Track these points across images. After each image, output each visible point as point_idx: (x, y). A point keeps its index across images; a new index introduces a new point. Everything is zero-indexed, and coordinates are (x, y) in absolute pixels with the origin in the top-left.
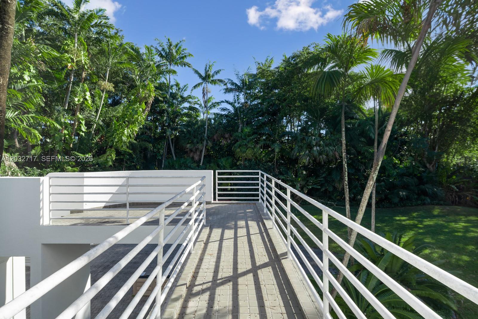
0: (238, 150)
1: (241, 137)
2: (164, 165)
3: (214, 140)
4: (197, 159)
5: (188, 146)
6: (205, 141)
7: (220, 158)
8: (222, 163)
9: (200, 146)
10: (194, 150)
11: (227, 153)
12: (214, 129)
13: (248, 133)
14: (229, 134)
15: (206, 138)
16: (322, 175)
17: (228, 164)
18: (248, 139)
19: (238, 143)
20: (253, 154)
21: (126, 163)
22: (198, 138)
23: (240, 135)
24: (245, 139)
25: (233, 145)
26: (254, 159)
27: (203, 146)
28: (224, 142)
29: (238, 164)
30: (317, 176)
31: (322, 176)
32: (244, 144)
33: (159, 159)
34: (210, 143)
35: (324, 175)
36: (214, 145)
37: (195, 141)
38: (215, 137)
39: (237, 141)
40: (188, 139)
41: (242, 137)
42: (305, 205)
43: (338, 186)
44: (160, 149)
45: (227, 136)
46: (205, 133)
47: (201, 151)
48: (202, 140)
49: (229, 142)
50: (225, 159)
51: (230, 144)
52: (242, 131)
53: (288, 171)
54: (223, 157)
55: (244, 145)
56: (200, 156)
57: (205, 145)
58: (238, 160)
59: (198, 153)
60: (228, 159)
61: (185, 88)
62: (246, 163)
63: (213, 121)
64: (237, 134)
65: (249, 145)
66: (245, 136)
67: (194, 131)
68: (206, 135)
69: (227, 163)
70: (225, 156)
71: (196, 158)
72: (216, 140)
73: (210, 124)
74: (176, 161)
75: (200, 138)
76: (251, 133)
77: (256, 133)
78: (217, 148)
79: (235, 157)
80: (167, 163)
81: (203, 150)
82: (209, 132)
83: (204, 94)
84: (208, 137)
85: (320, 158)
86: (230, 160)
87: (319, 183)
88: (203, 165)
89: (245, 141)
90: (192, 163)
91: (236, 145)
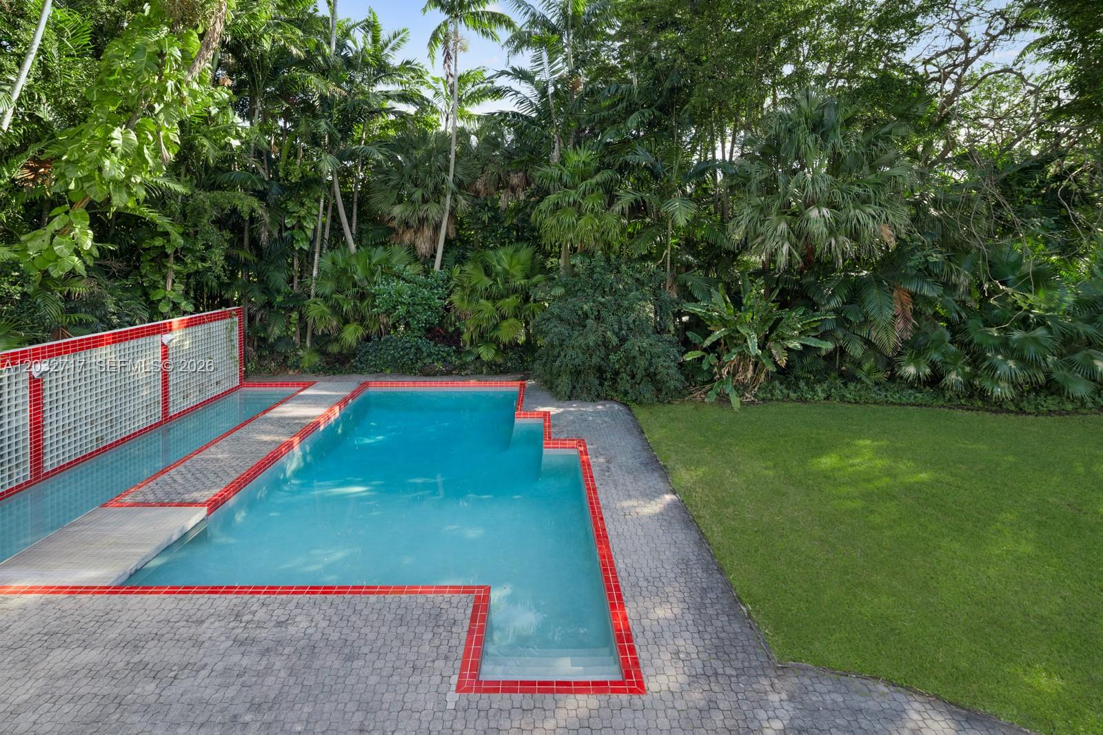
0: (551, 221)
1: (561, 178)
2: (319, 268)
3: (477, 193)
4: (424, 251)
5: (397, 210)
6: (449, 197)
7: (494, 248)
8: (499, 263)
9: (432, 210)
10: (413, 222)
11: (517, 233)
12: (478, 160)
13: (581, 165)
14: (521, 174)
15: (452, 185)
16: (828, 302)
17: (519, 267)
18: (582, 186)
19: (552, 198)
20: (597, 235)
21: (178, 260)
22: (426, 187)
23: (556, 173)
24: (575, 187)
25: (533, 208)
26: (602, 250)
27: (443, 211)
28: (505, 201)
29: (549, 265)
30: (813, 306)
31: (828, 307)
32: (571, 200)
33: (301, 249)
34: (464, 202)
35: (833, 304)
36: (477, 207)
37: (418, 195)
38: (479, 185)
39: (548, 193)
40: (394, 187)
41: (565, 178)
42: (771, 400)
43: (880, 339)
44: (304, 218)
45: (515, 180)
46: (447, 170)
47: (437, 228)
48: (438, 192)
49: (522, 197)
50: (510, 250)
51: (527, 203)
52: (563, 163)
53: (712, 290)
54: (503, 244)
55: (569, 203)
56: (434, 241)
57: (448, 207)
58: (547, 255)
59: (428, 232)
60: (517, 251)
61: (396, 40)
62: (576, 261)
63: (474, 140)
64: (546, 169)
65: (588, 204)
66: (573, 175)
67: (415, 167)
68: (451, 178)
69: (515, 262)
70: (511, 243)
71: (423, 247)
72: (482, 195)
73: (465, 146)
74: (356, 255)
75: (431, 186)
76: (595, 164)
77: (608, 167)
78: (485, 218)
79: (539, 246)
80: (330, 263)
81: (441, 222)
82: (459, 170)
83: (448, 54)
84: (460, 185)
85: (830, 244)
86: (525, 253)
87: (816, 329)
88: (441, 268)
89: (573, 192)
90: (410, 264)
91: (543, 206)
